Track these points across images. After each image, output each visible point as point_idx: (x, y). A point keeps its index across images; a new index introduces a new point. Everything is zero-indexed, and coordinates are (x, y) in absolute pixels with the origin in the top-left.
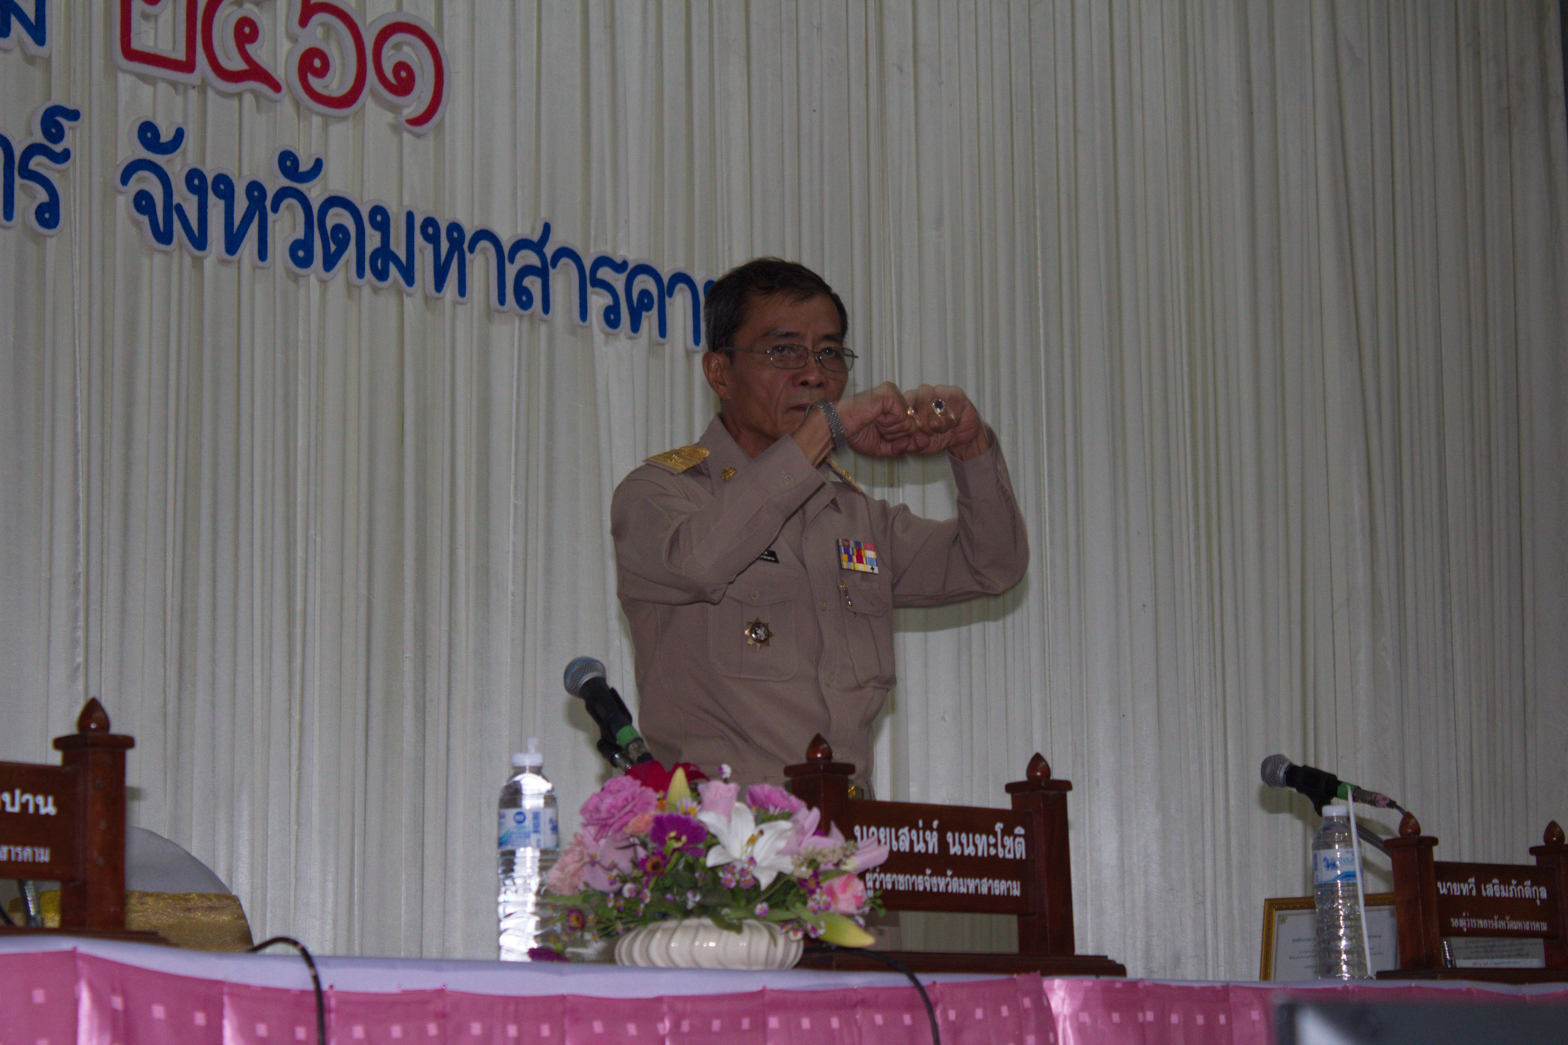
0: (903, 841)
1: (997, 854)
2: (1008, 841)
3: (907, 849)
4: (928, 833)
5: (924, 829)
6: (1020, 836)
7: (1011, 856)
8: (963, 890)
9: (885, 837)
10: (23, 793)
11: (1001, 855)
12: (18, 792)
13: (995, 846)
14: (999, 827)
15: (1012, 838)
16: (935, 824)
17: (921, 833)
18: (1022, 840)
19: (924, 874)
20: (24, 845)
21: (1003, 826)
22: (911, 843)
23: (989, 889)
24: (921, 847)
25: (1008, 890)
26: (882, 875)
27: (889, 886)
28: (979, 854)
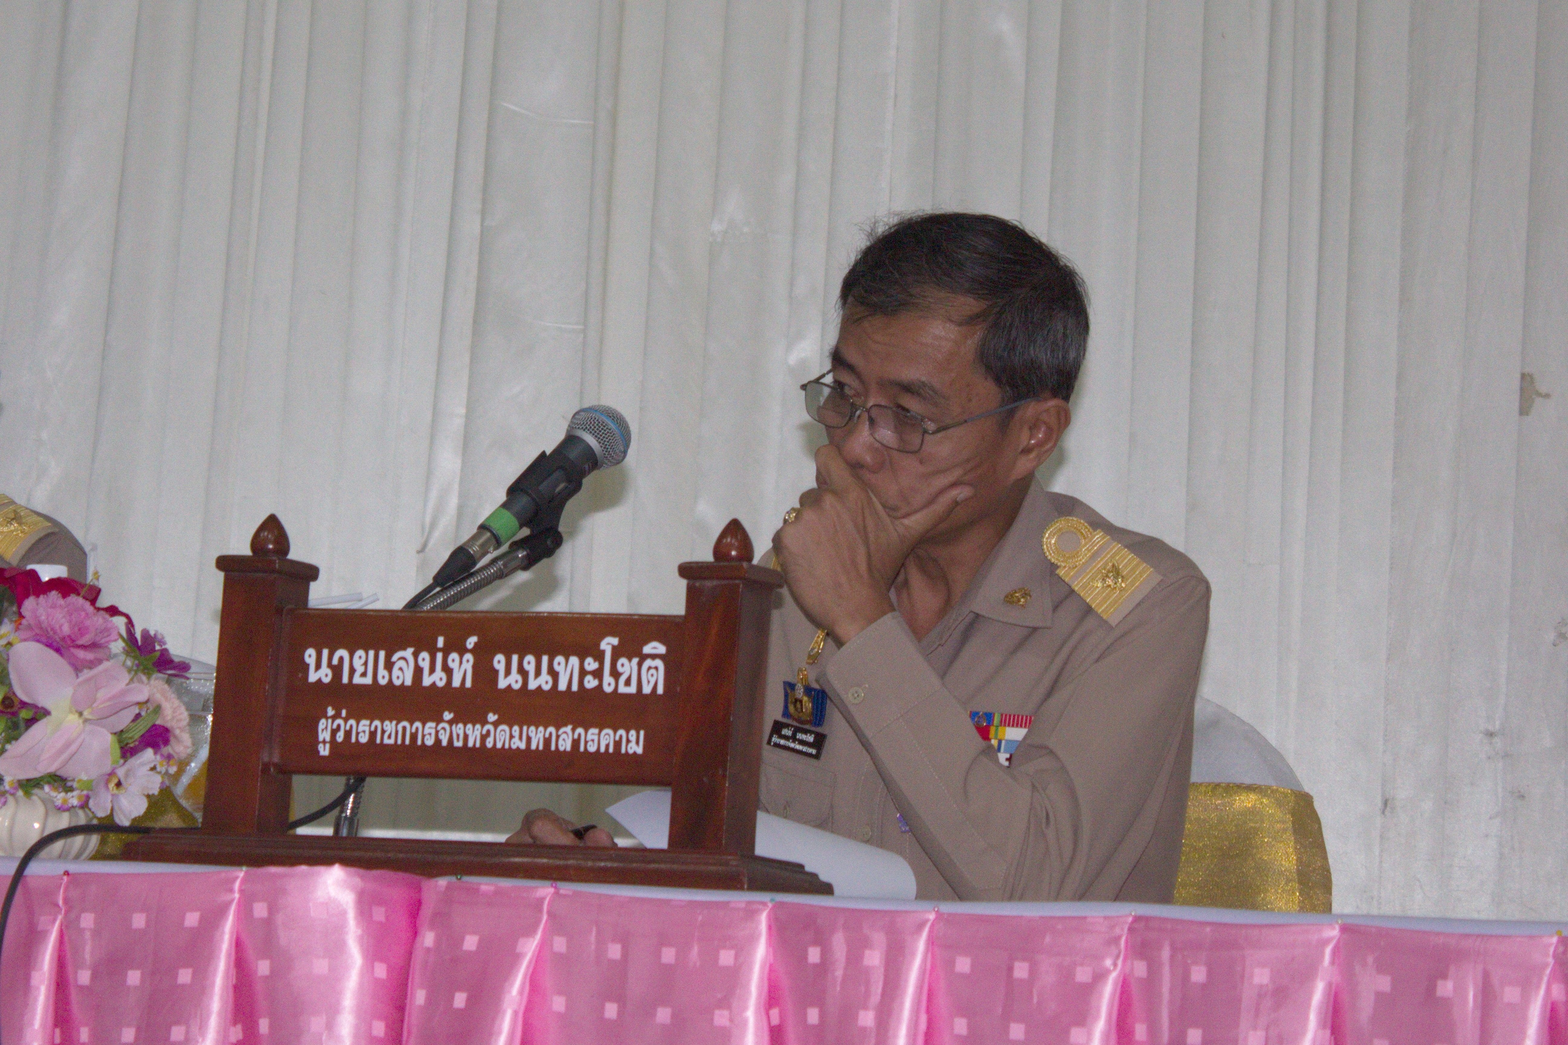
0: (401, 669)
1: (599, 688)
2: (626, 666)
3: (408, 682)
4: (454, 656)
5: (447, 650)
6: (653, 657)
7: (632, 689)
8: (519, 744)
9: (366, 664)
11: (608, 689)
13: (598, 674)
14: (608, 644)
15: (635, 661)
16: (471, 642)
17: (439, 656)
18: (659, 663)
19: (439, 720)
21: (615, 641)
22: (418, 672)
23: (576, 743)
24: (438, 678)
25: (618, 744)
26: (352, 722)
27: (364, 739)
28: (562, 686)
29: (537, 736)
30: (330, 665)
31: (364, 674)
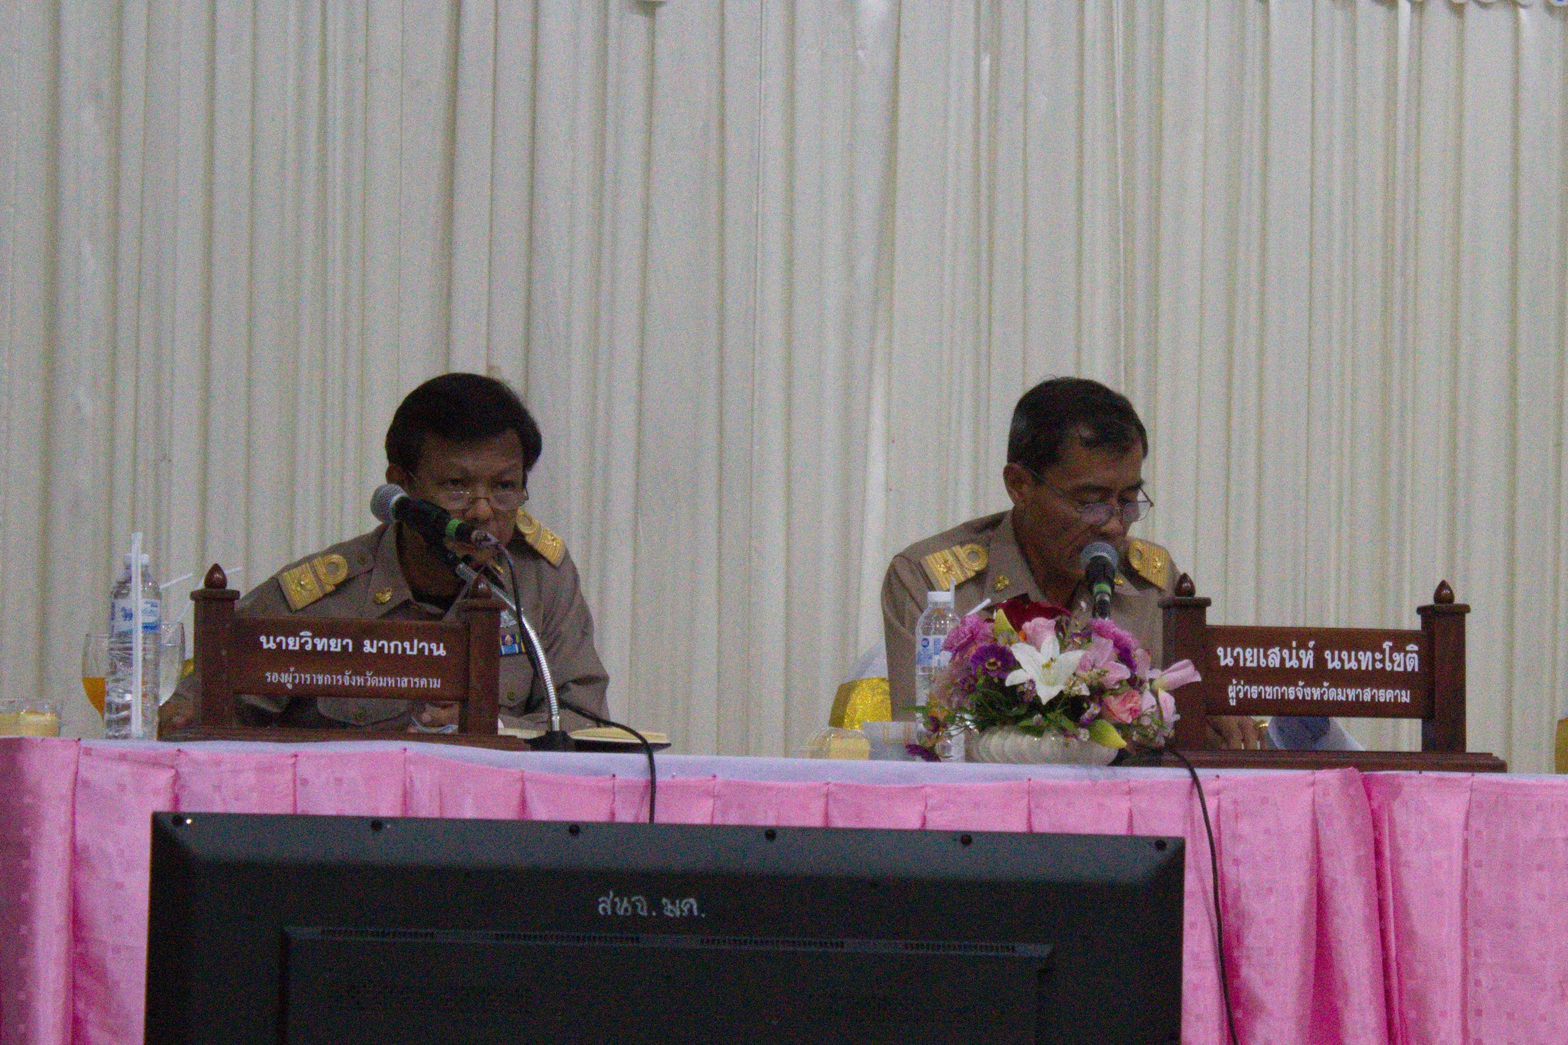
0: (1273, 659)
1: (1383, 668)
2: (1398, 657)
3: (1278, 665)
4: (1302, 652)
5: (1298, 648)
6: (1412, 652)
7: (1401, 669)
8: (1342, 698)
9: (1252, 656)
10: (419, 642)
11: (1388, 669)
12: (416, 641)
13: (1382, 661)
14: (1387, 645)
15: (1402, 654)
16: (1311, 644)
17: (1294, 652)
18: (1415, 655)
19: (1296, 686)
20: (420, 676)
21: (1391, 644)
22: (1283, 660)
23: (1373, 697)
24: (1294, 663)
25: (1396, 697)
26: (1247, 687)
27: (1255, 696)
28: (1363, 668)
29: (1352, 693)
30: (1232, 656)
31: (1252, 661)
